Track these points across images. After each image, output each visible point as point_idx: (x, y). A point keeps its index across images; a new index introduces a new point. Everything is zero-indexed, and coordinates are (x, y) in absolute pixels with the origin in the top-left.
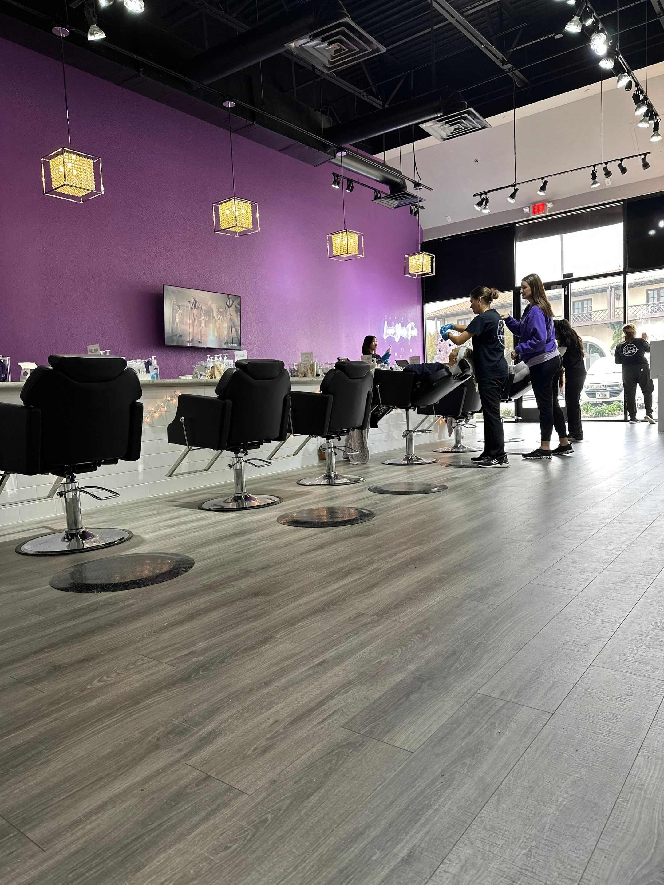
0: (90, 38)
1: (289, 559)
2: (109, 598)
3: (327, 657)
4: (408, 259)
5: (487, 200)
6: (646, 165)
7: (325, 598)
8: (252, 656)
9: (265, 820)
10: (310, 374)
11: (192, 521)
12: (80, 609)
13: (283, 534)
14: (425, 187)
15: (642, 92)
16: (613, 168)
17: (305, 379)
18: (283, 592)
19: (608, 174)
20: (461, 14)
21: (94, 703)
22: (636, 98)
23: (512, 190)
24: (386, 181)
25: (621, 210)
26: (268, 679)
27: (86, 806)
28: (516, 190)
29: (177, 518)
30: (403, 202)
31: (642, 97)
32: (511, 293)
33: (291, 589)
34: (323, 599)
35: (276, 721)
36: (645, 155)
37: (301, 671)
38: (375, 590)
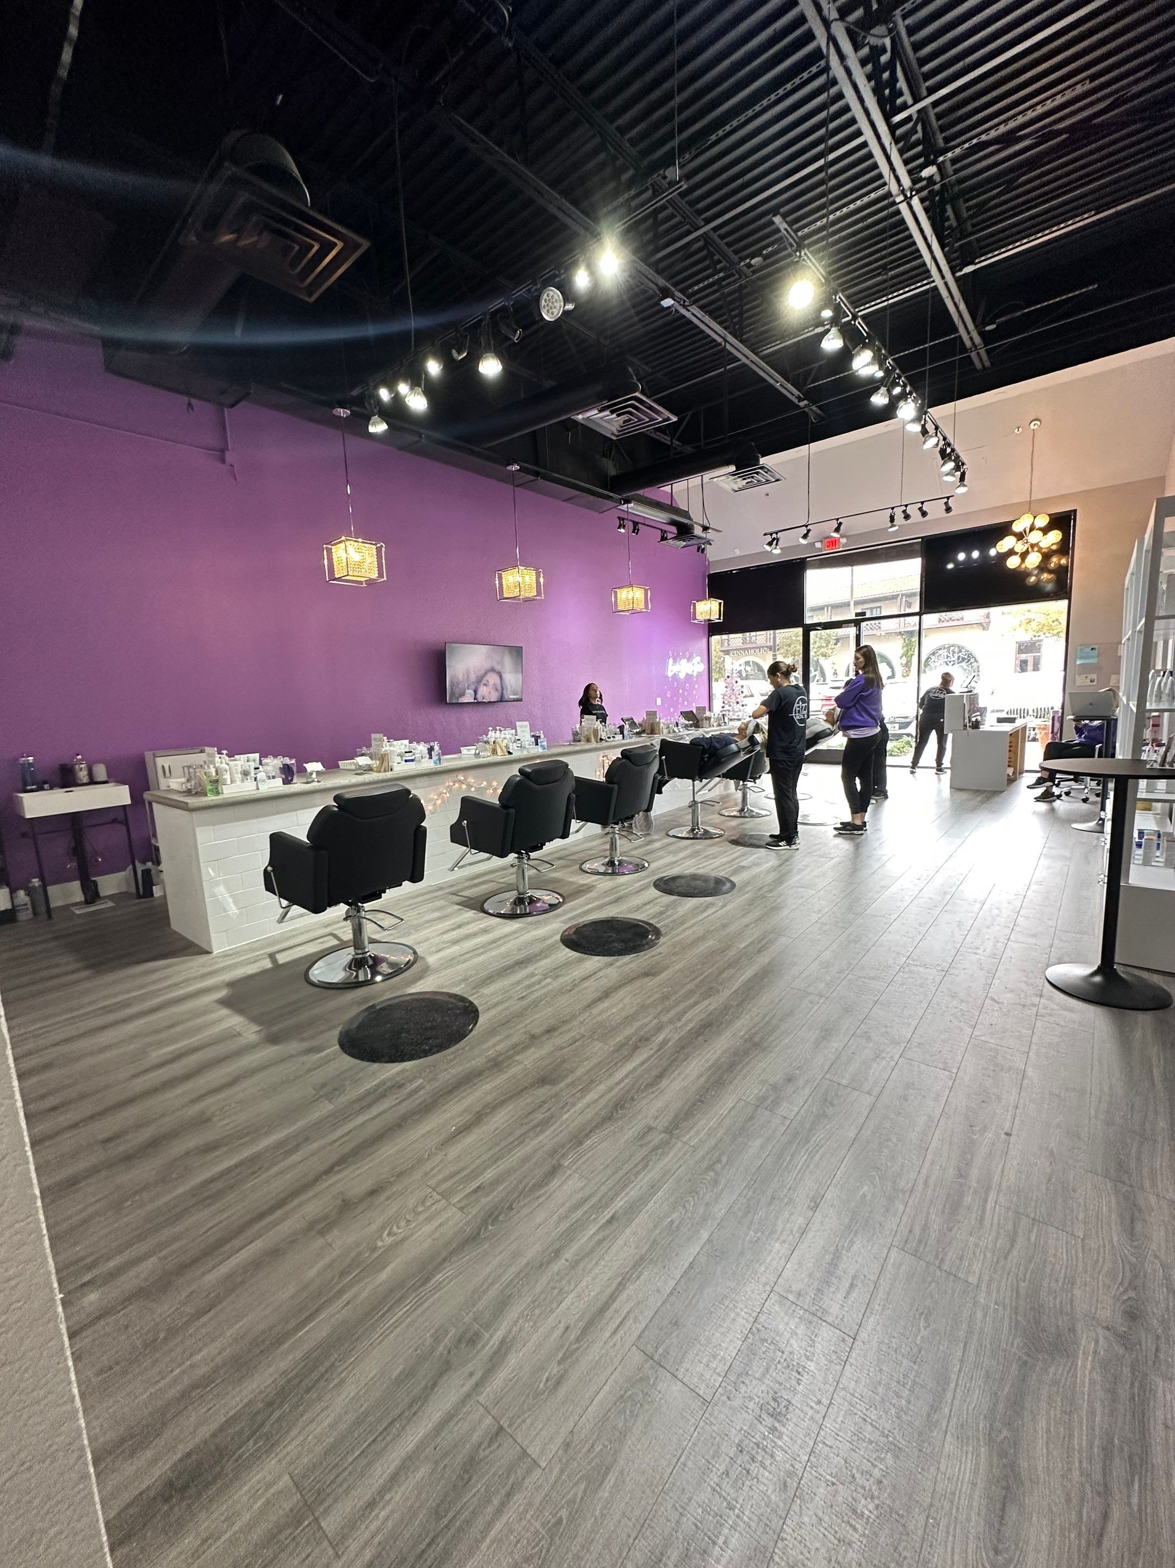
0: (372, 429)
1: (573, 1017)
2: (398, 1073)
3: (617, 1208)
4: (694, 604)
5: (778, 540)
6: (948, 509)
7: (613, 1092)
8: (541, 1200)
9: (559, 1521)
10: (593, 740)
11: (475, 935)
12: (368, 1093)
13: (567, 964)
14: (713, 529)
15: (949, 445)
16: (913, 511)
17: (588, 746)
18: (569, 1080)
19: (907, 517)
20: (756, 354)
21: (383, 1276)
22: (943, 453)
23: (804, 530)
24: (673, 523)
25: (918, 547)
26: (556, 1246)
27: (382, 1471)
28: (809, 531)
29: (459, 926)
30: (690, 543)
31: (949, 450)
32: (800, 630)
33: (579, 1073)
34: (611, 1095)
35: (567, 1328)
36: (948, 498)
37: (591, 1232)
38: (664, 1083)
